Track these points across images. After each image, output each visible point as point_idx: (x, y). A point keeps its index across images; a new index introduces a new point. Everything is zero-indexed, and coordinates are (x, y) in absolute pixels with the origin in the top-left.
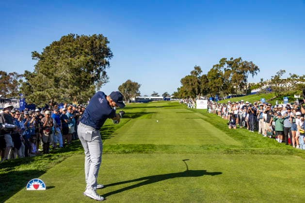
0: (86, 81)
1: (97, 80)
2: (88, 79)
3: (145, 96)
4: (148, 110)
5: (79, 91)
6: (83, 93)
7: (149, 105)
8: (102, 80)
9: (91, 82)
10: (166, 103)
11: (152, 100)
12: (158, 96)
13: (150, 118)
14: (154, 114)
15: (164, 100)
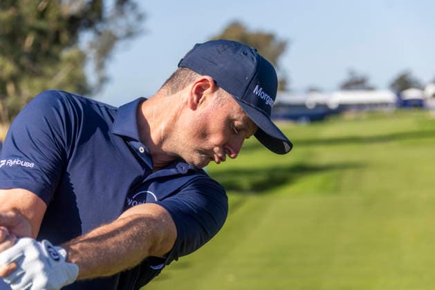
0: (41, 33)
1: (90, 25)
2: (50, 25)
3: (312, 90)
4: (325, 155)
5: (15, 79)
6: (31, 87)
7: (330, 130)
8: (118, 26)
9: (65, 37)
10: (408, 122)
11: (342, 108)
12: (371, 89)
13: (336, 190)
14: (350, 174)
15: (404, 104)
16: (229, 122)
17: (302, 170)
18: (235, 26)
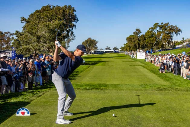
1: (67, 38)
3: (101, 49)
4: (103, 59)
5: (54, 46)
7: (104, 55)
8: (71, 38)
9: (62, 39)
10: (116, 55)
11: (106, 52)
12: (110, 49)
13: (105, 65)
14: (107, 62)
15: (115, 52)
16: (81, 52)
17: (99, 62)
18: (89, 38)
